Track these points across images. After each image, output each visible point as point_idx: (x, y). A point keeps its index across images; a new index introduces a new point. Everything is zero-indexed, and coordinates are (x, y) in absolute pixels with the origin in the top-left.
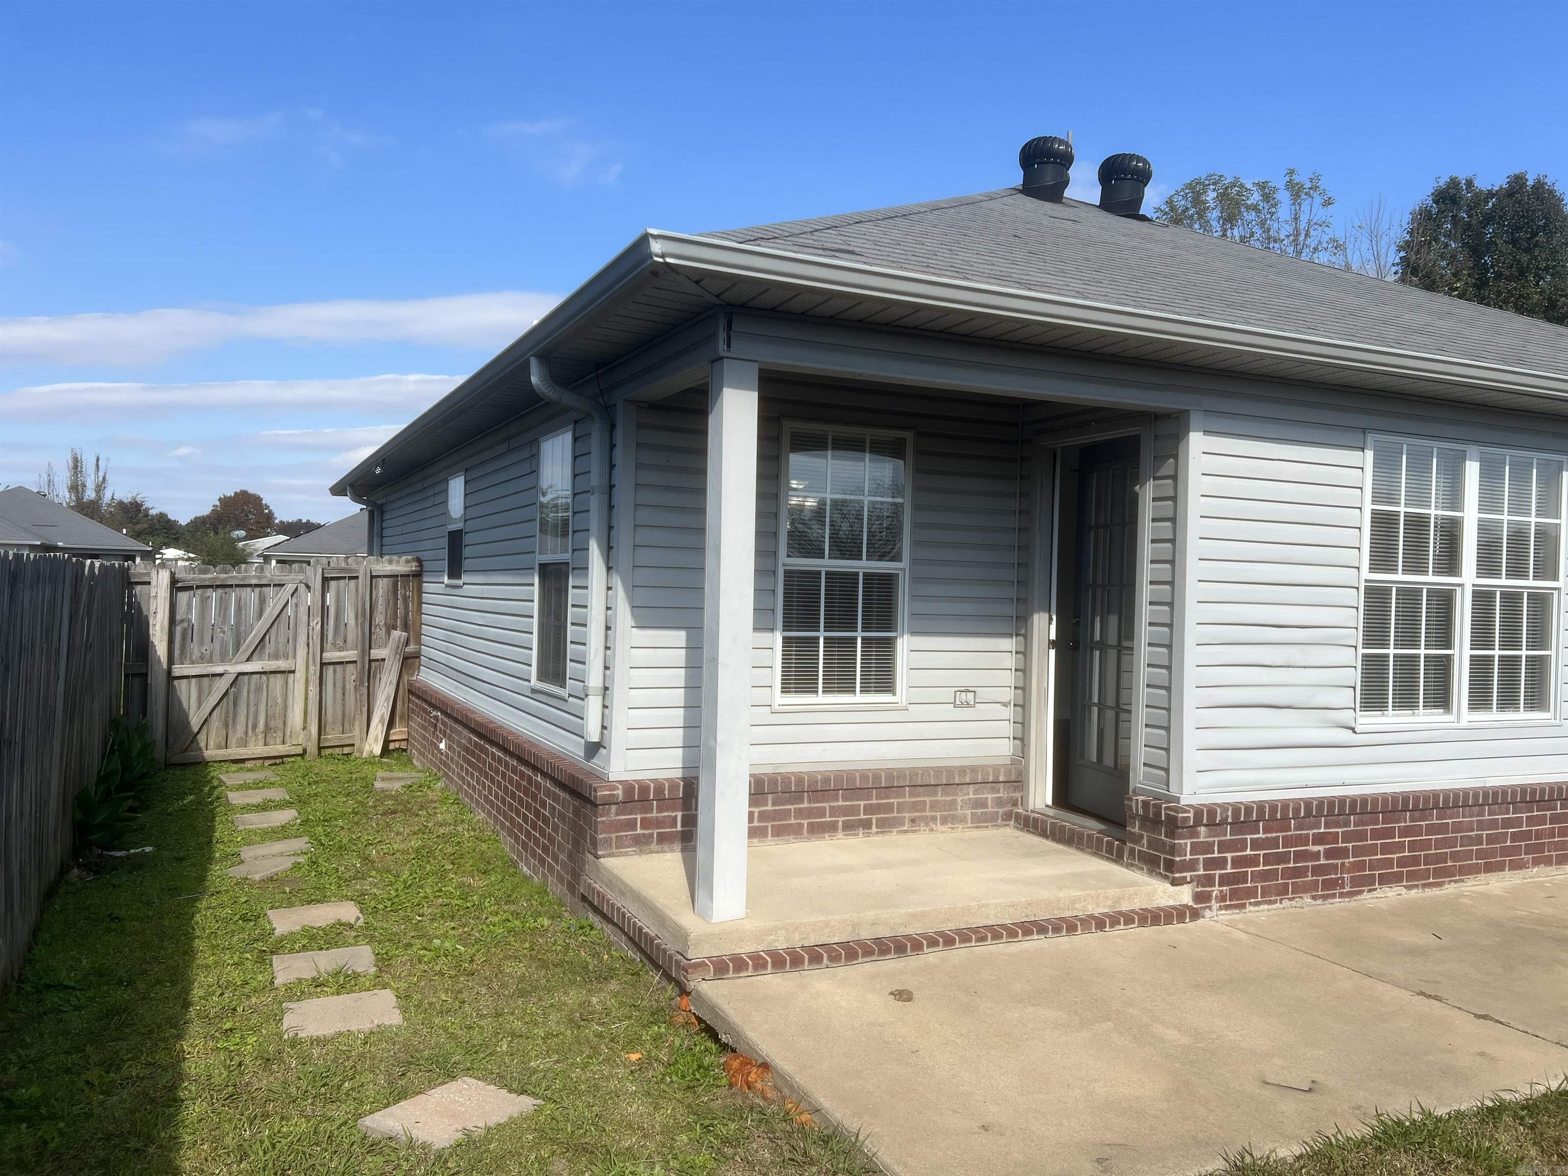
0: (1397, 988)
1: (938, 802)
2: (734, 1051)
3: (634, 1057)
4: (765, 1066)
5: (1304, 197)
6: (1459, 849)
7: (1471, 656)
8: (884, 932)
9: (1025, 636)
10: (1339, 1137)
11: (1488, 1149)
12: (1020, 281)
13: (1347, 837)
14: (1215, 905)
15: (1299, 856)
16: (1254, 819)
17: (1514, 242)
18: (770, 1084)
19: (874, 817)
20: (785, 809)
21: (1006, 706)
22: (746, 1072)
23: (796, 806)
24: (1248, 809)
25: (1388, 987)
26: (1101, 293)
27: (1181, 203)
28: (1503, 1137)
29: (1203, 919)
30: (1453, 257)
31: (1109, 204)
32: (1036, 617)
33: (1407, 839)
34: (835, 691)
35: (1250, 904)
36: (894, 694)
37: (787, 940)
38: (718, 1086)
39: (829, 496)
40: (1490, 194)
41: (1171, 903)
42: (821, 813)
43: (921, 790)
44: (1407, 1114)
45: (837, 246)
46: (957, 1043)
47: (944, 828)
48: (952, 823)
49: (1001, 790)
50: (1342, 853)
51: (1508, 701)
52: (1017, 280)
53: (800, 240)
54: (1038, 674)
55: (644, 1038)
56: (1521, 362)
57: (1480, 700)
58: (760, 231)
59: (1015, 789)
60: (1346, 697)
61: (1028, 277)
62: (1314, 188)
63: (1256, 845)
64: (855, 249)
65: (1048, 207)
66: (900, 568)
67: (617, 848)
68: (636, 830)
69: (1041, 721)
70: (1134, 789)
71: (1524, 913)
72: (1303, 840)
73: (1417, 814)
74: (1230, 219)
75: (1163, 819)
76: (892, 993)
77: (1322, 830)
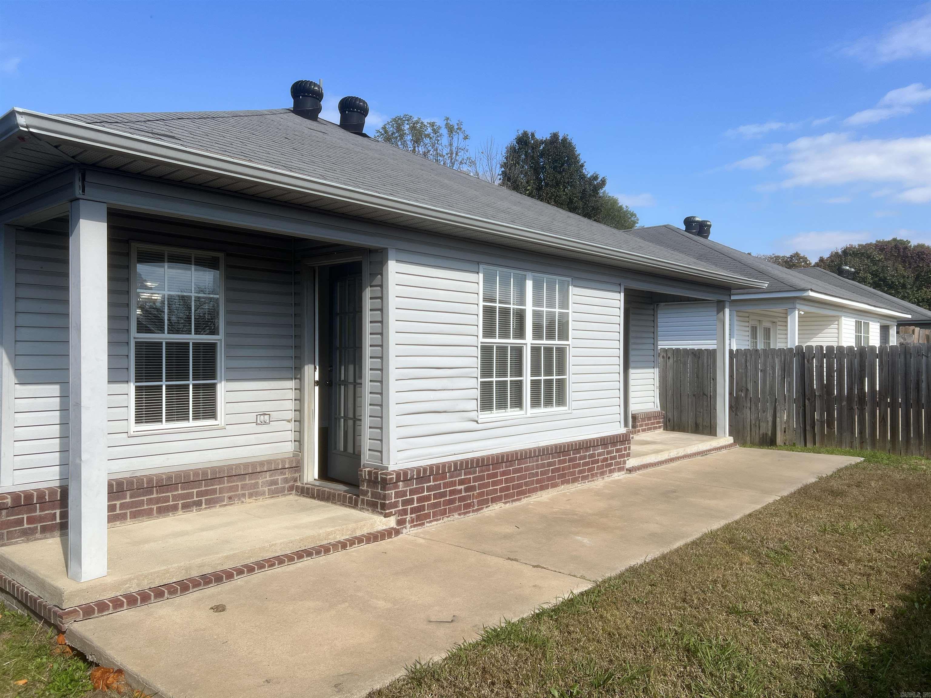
0: (497, 558)
1: (246, 484)
2: (97, 665)
3: (21, 683)
4: (120, 671)
5: (454, 133)
6: (528, 480)
7: (531, 380)
8: (207, 570)
9: (300, 379)
10: (465, 644)
11: (536, 635)
12: (286, 165)
13: (475, 479)
14: (408, 525)
15: (452, 493)
16: (428, 475)
17: (555, 168)
18: (123, 683)
19: (203, 499)
20: (140, 500)
21: (289, 422)
22: (106, 677)
23: (148, 497)
24: (425, 470)
25: (493, 558)
26: (334, 177)
27: (390, 129)
28: (543, 628)
29: (402, 535)
30: (526, 173)
31: (346, 125)
32: (306, 367)
33: (504, 477)
34: (174, 420)
35: (427, 522)
36: (216, 419)
37: (138, 585)
38: (86, 691)
39: (166, 293)
40: (542, 142)
41: (384, 527)
42: (167, 499)
43: (235, 478)
44: (499, 624)
45: (163, 132)
46: (253, 632)
47: (251, 500)
48: (256, 497)
49: (287, 473)
50: (473, 488)
51: (548, 402)
52: (283, 165)
53: (136, 126)
54: (308, 402)
55: (29, 668)
56: (550, 230)
57: (535, 403)
58: (106, 117)
59: (296, 471)
60: (473, 405)
61: (290, 164)
62: (460, 129)
63: (429, 489)
64: (175, 135)
65: (308, 123)
66: (219, 339)
67: (8, 540)
68: (23, 525)
69: (311, 429)
70: (364, 465)
71: (557, 510)
72: (453, 484)
73: (508, 464)
74: (417, 141)
75: (379, 480)
76: (212, 608)
77: (463, 477)
